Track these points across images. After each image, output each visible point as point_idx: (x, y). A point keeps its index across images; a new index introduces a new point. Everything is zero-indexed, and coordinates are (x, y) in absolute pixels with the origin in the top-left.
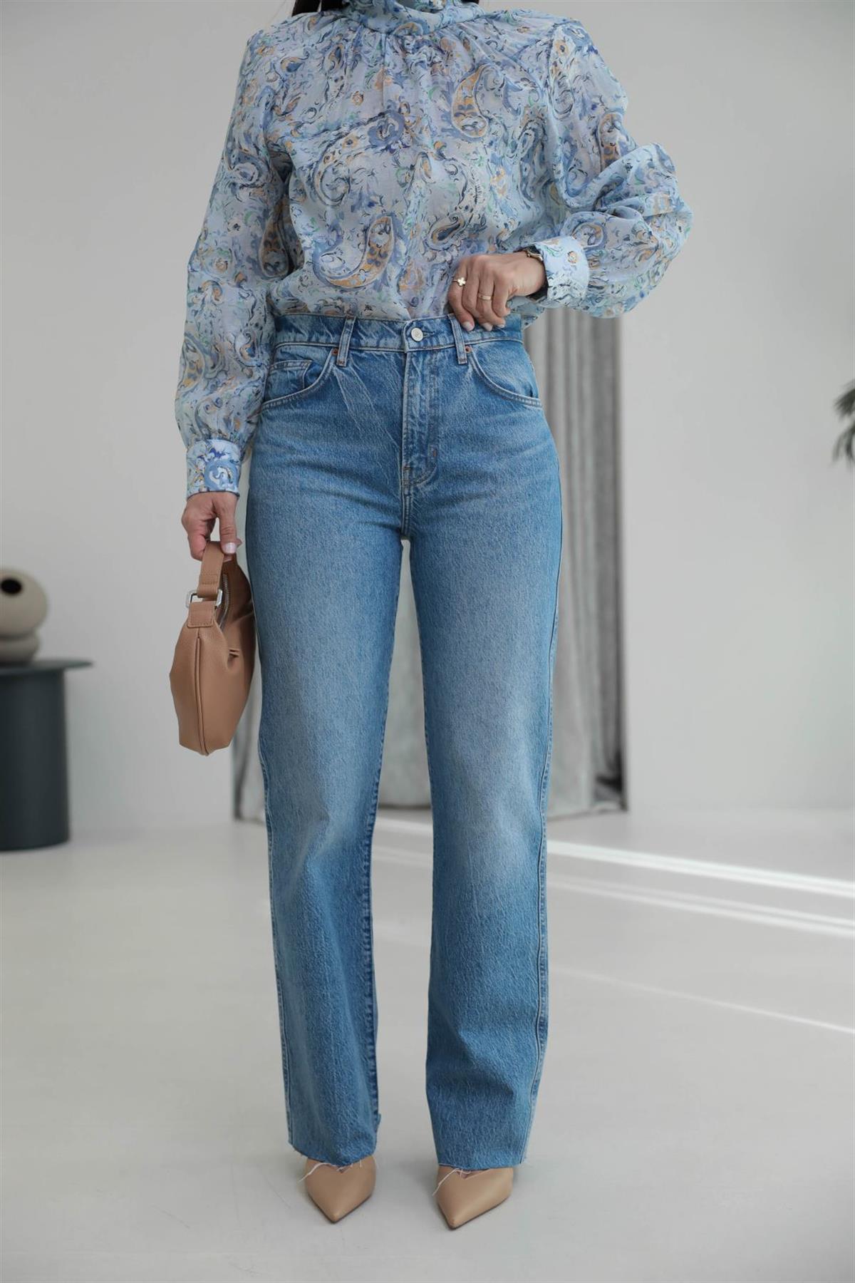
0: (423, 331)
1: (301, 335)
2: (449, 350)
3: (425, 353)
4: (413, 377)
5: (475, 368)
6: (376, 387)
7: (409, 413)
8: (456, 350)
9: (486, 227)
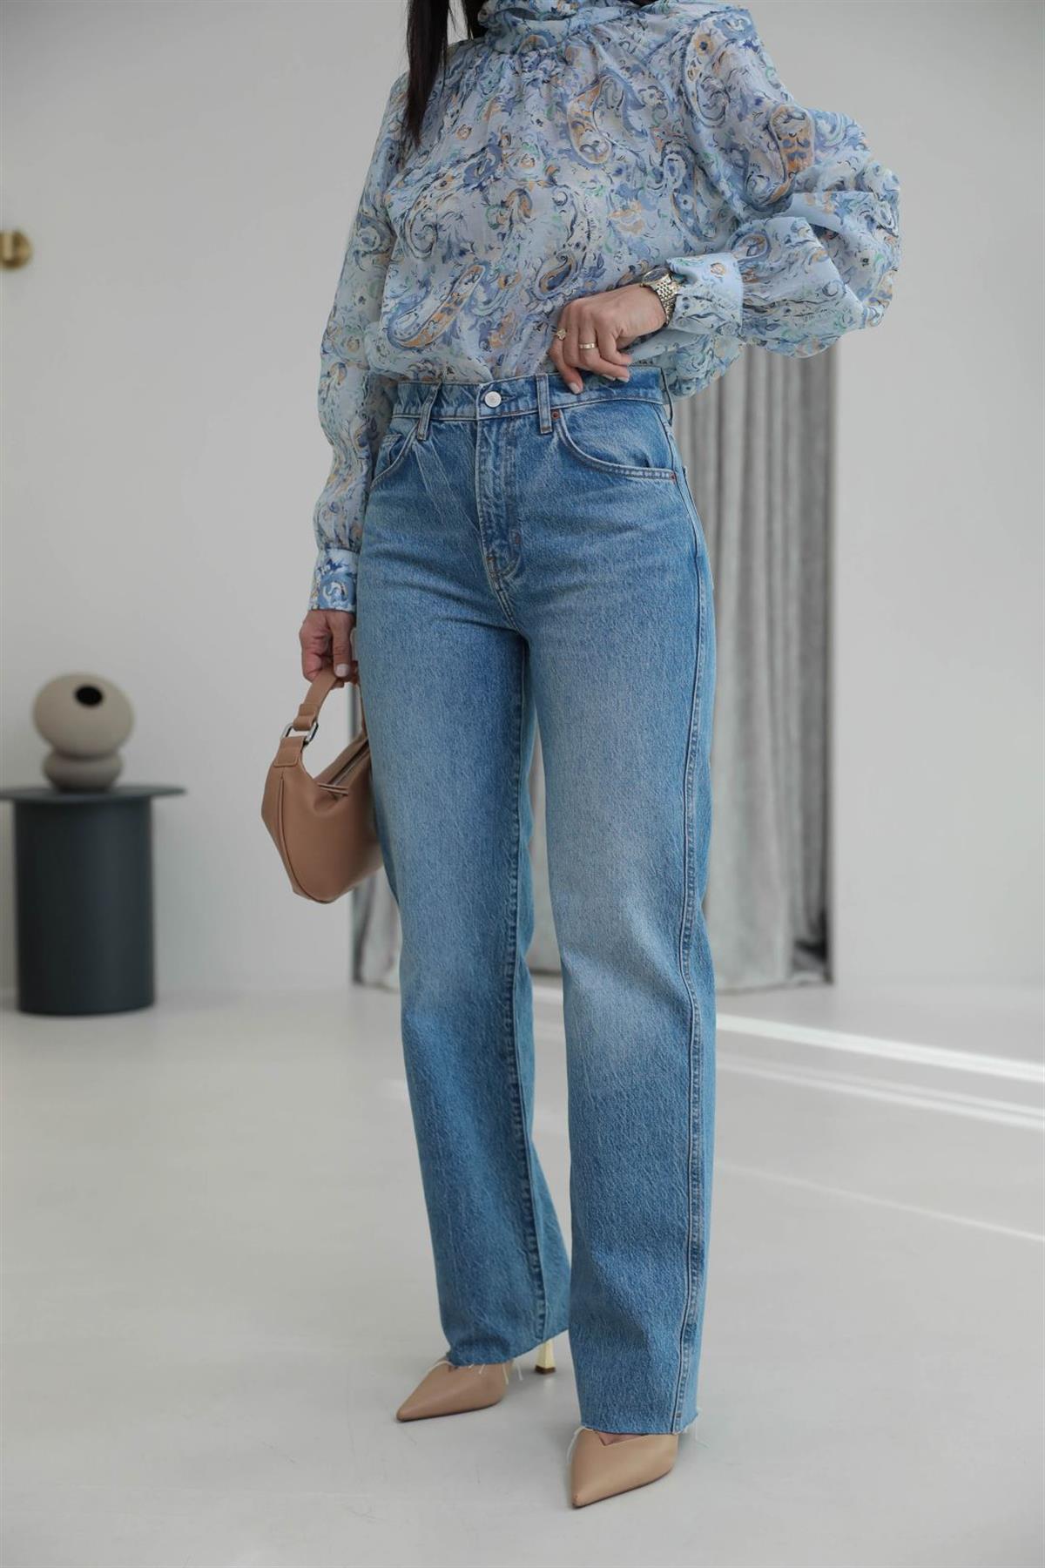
0: (501, 396)
2: (530, 416)
3: (501, 421)
4: (485, 450)
5: (562, 436)
8: (538, 417)
9: (605, 270)
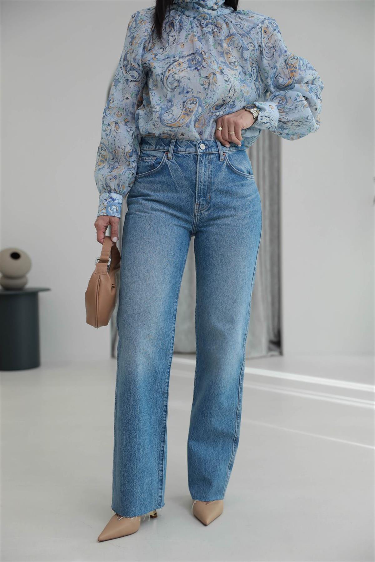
0: (205, 146)
1: (152, 146)
2: (216, 154)
3: (206, 155)
4: (201, 165)
5: (227, 162)
6: (185, 169)
7: (199, 180)
8: (219, 155)
9: (236, 106)
